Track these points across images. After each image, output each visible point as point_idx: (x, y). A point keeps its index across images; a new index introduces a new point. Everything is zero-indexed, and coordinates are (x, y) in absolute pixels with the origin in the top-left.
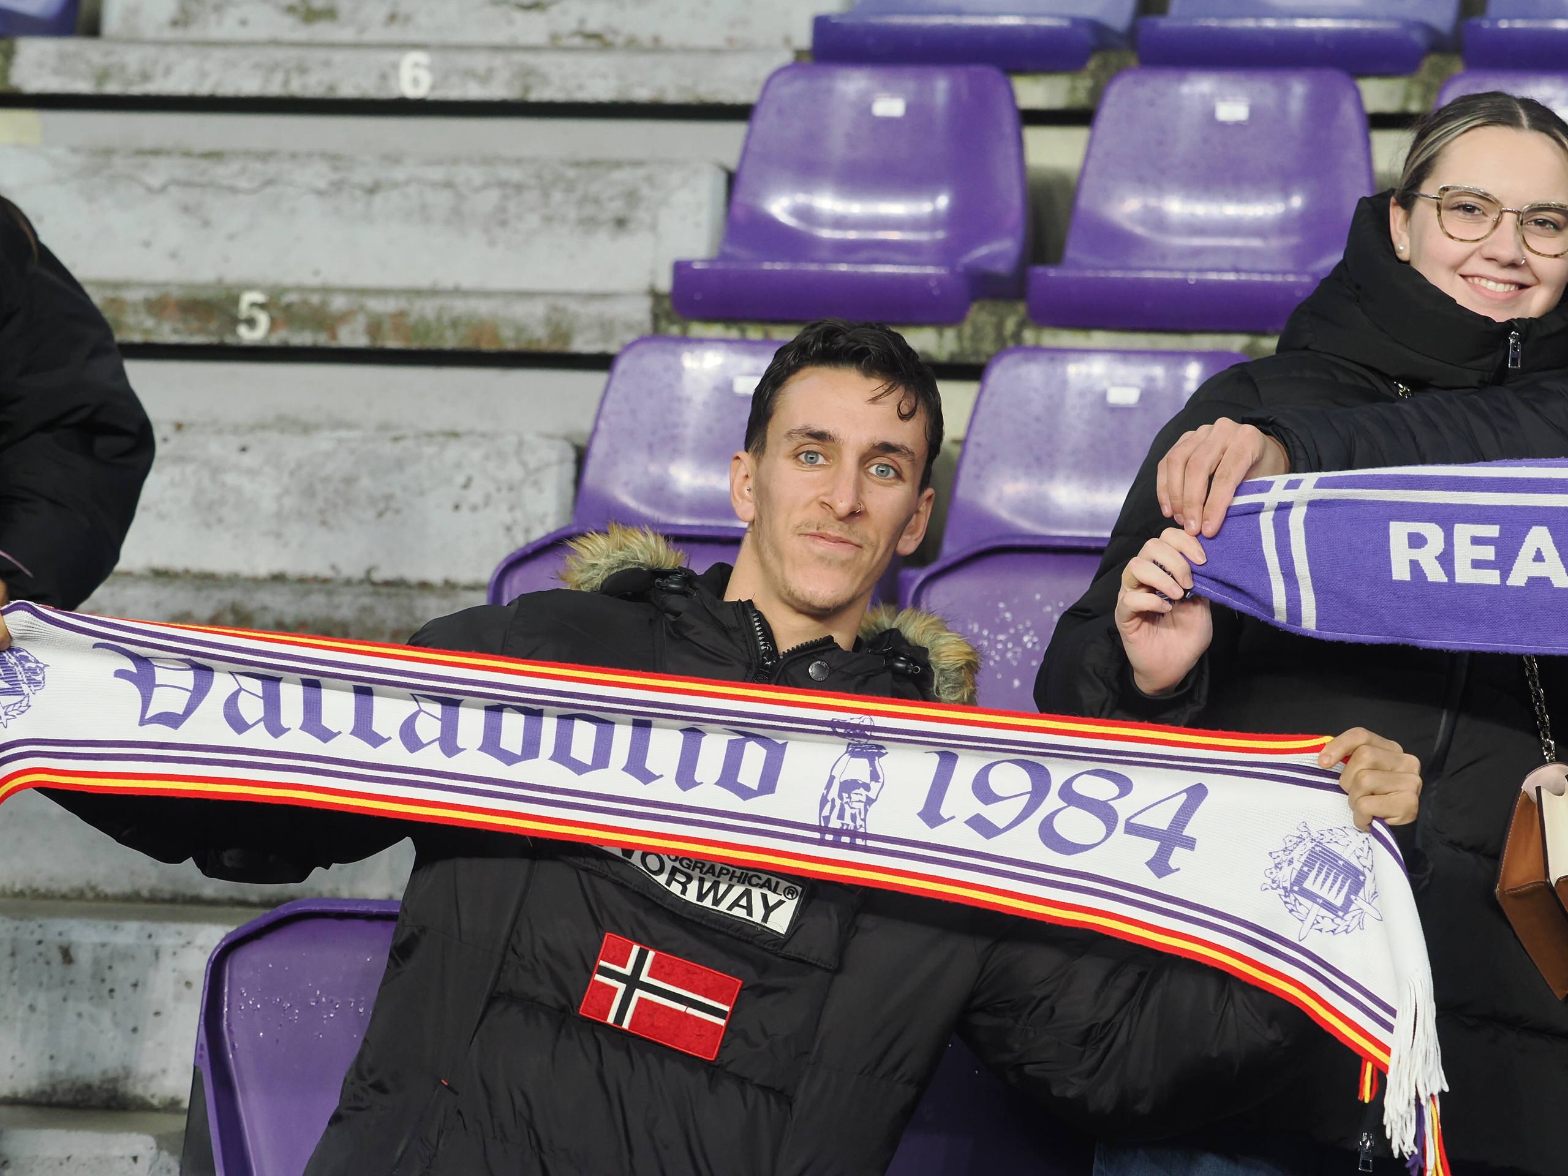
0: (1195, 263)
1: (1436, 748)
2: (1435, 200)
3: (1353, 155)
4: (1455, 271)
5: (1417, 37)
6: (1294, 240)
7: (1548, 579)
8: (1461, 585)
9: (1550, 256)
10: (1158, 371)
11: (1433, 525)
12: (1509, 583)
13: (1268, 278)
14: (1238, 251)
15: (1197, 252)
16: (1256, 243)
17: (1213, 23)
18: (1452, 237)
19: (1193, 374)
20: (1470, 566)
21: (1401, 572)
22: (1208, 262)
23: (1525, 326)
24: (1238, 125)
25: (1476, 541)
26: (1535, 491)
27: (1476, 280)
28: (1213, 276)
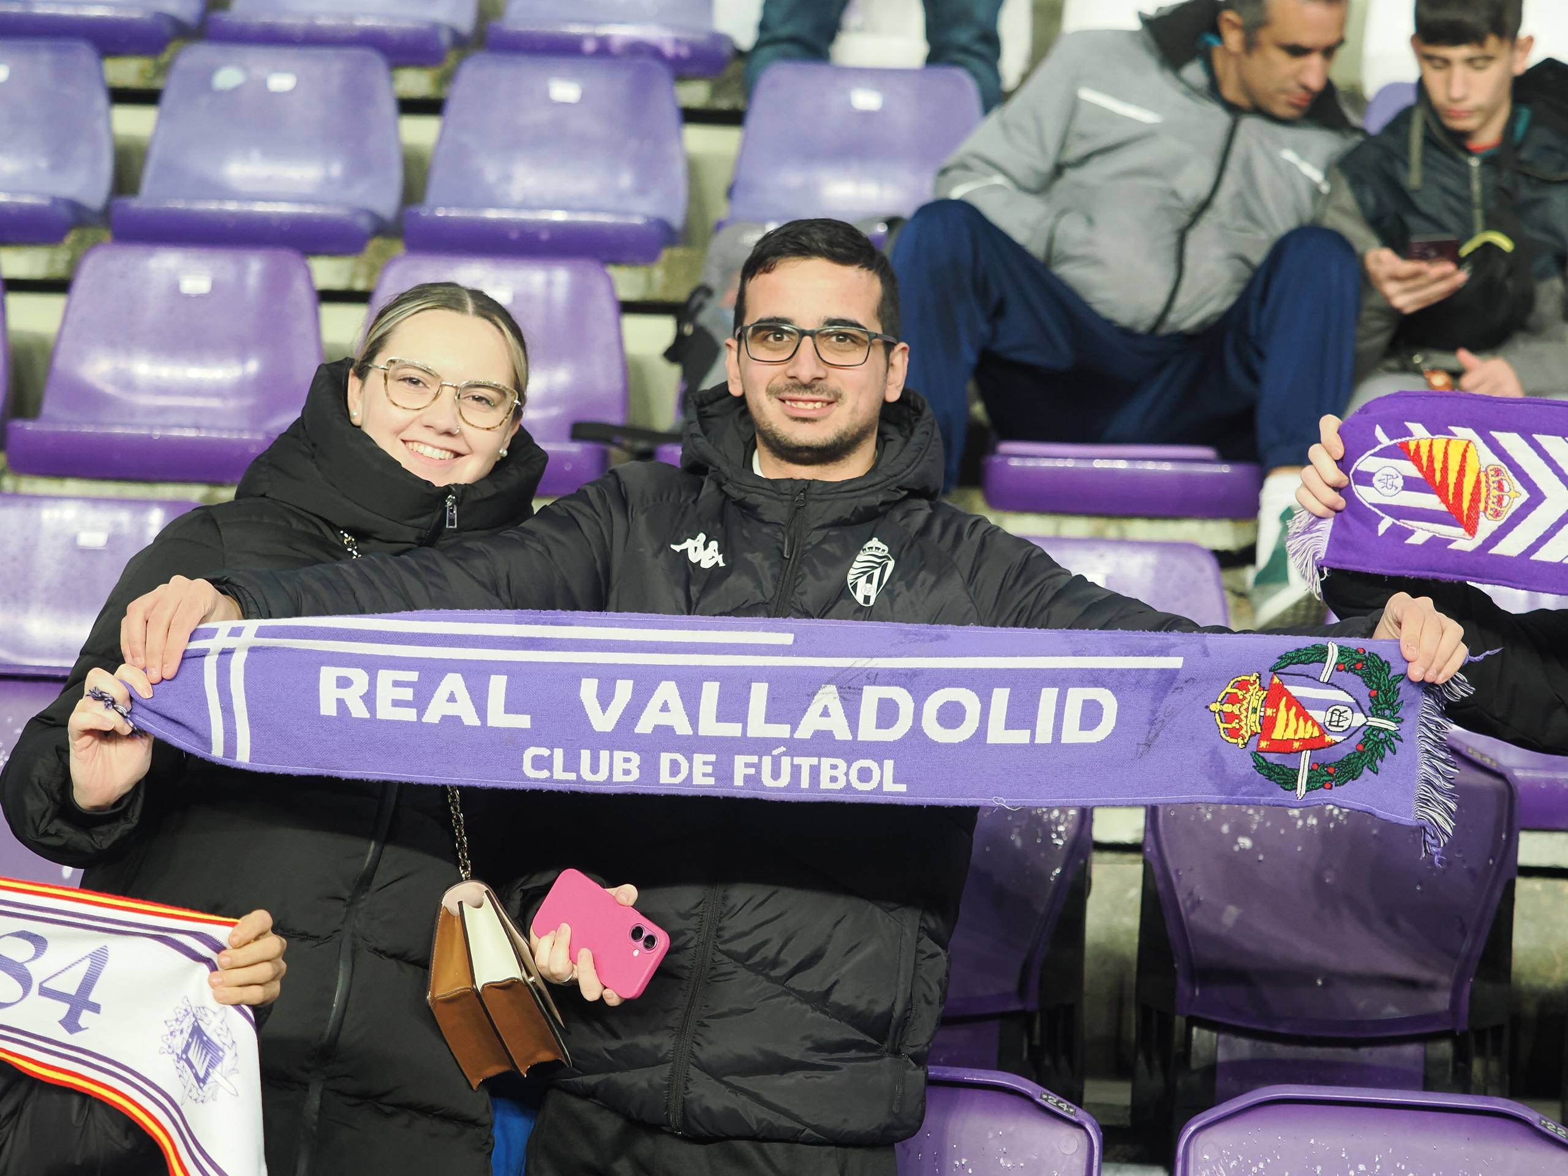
0: (160, 420)
1: (366, 864)
2: (383, 371)
3: (304, 326)
4: (397, 436)
5: (363, 222)
6: (248, 402)
7: (459, 717)
8: (382, 721)
9: (483, 429)
10: (124, 517)
11: (360, 670)
12: (424, 720)
13: (225, 436)
14: (199, 411)
15: (163, 411)
16: (215, 403)
17: (180, 205)
18: (396, 405)
19: (156, 521)
20: (390, 705)
21: (328, 708)
22: (173, 419)
23: (463, 491)
24: (200, 297)
25: (397, 684)
26: (451, 645)
27: (416, 444)
28: (176, 433)
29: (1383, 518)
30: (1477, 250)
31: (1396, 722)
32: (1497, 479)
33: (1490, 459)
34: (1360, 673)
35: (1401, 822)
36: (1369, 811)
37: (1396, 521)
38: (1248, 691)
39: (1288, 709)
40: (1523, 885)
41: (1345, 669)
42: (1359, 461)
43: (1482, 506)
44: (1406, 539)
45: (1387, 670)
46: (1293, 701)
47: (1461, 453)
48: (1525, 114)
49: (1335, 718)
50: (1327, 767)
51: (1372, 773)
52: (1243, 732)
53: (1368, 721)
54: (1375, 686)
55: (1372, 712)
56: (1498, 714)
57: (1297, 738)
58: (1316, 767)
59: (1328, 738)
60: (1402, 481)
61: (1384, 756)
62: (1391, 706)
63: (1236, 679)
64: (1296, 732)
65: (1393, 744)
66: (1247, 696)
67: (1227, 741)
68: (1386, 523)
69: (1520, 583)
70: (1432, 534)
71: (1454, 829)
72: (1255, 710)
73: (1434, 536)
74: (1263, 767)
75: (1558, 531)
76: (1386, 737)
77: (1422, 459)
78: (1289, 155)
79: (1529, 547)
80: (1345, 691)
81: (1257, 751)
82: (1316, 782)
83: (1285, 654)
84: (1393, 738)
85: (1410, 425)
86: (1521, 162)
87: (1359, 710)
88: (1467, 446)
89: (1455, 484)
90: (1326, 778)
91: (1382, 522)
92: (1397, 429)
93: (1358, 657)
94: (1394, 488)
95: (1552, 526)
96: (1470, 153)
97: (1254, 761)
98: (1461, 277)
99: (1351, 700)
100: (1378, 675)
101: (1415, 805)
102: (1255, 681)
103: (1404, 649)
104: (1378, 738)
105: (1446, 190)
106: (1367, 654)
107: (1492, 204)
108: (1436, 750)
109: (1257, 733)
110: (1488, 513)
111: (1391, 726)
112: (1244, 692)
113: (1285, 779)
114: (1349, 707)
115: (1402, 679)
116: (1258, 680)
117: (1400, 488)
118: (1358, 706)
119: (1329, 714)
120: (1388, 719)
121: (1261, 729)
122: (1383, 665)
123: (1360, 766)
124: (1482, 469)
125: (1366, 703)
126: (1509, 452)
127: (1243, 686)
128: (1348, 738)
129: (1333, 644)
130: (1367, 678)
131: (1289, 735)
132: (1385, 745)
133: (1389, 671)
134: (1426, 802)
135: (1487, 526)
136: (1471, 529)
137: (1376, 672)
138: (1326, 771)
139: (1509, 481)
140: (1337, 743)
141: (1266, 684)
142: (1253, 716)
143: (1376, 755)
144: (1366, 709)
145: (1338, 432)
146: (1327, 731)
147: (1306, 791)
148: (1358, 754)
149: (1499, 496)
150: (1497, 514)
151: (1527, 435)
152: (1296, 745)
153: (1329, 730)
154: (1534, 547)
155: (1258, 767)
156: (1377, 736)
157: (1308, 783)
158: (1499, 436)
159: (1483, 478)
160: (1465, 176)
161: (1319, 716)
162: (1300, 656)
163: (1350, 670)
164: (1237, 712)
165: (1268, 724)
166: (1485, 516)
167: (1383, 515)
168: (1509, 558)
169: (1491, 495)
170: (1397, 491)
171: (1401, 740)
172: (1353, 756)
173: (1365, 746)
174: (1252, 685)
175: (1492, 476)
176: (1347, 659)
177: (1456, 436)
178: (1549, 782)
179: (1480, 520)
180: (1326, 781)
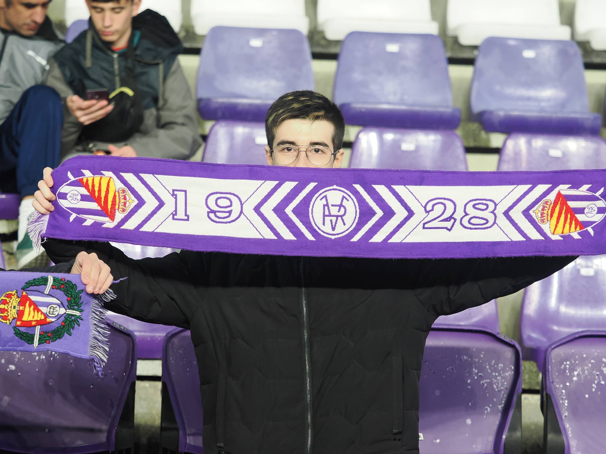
29: (72, 214)
30: (117, 95)
31: (80, 312)
32: (123, 194)
33: (120, 185)
34: (63, 289)
35: (83, 357)
36: (67, 353)
37: (78, 215)
38: (11, 298)
39: (30, 306)
40: (139, 384)
41: (56, 288)
42: (60, 188)
43: (117, 207)
44: (83, 223)
45: (75, 288)
46: (32, 303)
47: (107, 183)
48: (138, 34)
49: (52, 310)
50: (47, 333)
51: (69, 335)
52: (9, 317)
53: (67, 311)
54: (70, 296)
55: (68, 307)
56: (127, 305)
57: (34, 320)
58: (42, 333)
59: (48, 320)
60: (80, 197)
61: (74, 327)
62: (77, 304)
63: (6, 293)
64: (33, 317)
65: (78, 322)
66: (11, 301)
67: (2, 322)
68: (73, 216)
69: (135, 242)
70: (94, 221)
71: (108, 360)
72: (15, 307)
73: (95, 222)
74: (19, 334)
75: (152, 217)
76: (75, 318)
77: (89, 186)
78: (31, 53)
79: (138, 225)
80: (56, 298)
81: (16, 326)
82: (43, 340)
83: (29, 282)
84: (78, 319)
85: (84, 171)
86: (136, 55)
87: (62, 306)
88: (110, 180)
89: (104, 197)
90: (47, 338)
91: (72, 216)
92: (77, 173)
93: (62, 282)
94: (77, 200)
95: (149, 215)
96: (113, 51)
97: (14, 331)
98: (110, 108)
99: (58, 302)
100: (71, 290)
101: (89, 348)
102: (15, 294)
103: (82, 279)
104: (71, 319)
105: (102, 68)
106: (66, 281)
107: (124, 74)
108: (100, 323)
109: (16, 318)
110: (119, 210)
111: (77, 313)
112: (10, 299)
113: (28, 339)
114: (58, 305)
115: (82, 292)
116: (16, 294)
117: (79, 200)
118: (62, 305)
119: (49, 309)
120: (76, 310)
121: (18, 316)
122: (74, 286)
123: (63, 332)
124: (117, 190)
125: (66, 304)
126: (129, 182)
127: (9, 296)
128: (57, 320)
129: (51, 276)
130: (66, 292)
131: (30, 318)
132: (75, 322)
133: (76, 289)
134: (94, 347)
135: (119, 216)
136: (112, 218)
137: (70, 289)
138: (47, 335)
139: (129, 195)
140: (52, 322)
141: (20, 295)
142: (14, 310)
143: (70, 327)
144: (66, 306)
145: (51, 175)
146: (48, 317)
147: (38, 345)
148: (62, 327)
149: (124, 202)
150: (124, 210)
151: (137, 174)
152: (34, 323)
153: (48, 316)
154: (141, 225)
155: (16, 334)
156: (71, 318)
157: (39, 341)
158: (124, 175)
159: (117, 194)
160: (111, 62)
161: (44, 309)
162: (36, 282)
163: (58, 288)
164: (6, 308)
165: (21, 314)
166: (118, 211)
167: (72, 213)
168: (130, 230)
169: (121, 202)
170: (78, 201)
171: (82, 320)
172: (60, 328)
173: (65, 323)
174: (13, 295)
175: (121, 193)
176: (57, 284)
177: (104, 175)
178: (152, 337)
179: (116, 214)
180: (47, 340)
